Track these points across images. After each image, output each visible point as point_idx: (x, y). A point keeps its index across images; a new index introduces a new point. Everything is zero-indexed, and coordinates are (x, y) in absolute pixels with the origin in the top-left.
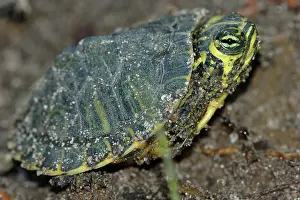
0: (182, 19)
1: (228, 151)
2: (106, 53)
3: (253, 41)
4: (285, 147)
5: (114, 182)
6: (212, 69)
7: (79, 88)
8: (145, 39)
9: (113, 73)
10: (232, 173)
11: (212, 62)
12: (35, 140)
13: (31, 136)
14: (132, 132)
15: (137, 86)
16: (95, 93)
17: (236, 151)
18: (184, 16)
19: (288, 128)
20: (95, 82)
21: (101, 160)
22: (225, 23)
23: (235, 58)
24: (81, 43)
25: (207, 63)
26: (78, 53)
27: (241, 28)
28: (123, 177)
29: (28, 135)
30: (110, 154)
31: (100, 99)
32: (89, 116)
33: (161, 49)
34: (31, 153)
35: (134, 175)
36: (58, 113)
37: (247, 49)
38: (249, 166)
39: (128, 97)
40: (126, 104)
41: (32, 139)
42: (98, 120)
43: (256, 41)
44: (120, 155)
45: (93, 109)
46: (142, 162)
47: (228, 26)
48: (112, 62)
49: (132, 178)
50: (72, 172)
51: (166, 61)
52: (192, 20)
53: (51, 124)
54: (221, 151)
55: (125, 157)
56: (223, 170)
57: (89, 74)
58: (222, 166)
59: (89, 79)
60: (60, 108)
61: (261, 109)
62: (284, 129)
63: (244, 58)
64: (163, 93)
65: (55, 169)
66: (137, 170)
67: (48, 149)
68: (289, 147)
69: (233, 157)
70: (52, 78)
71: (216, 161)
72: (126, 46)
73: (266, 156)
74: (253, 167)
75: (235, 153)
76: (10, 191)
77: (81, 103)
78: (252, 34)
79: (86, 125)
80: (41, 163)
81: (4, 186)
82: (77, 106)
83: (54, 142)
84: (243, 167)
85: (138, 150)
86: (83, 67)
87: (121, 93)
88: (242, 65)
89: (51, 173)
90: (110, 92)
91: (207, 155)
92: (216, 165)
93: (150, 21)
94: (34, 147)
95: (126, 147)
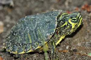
0: (55, 12)
1: (65, 51)
2: (32, 20)
3: (81, 20)
4: (82, 51)
5: (32, 57)
6: (69, 26)
7: (24, 30)
8: (44, 18)
9: (34, 26)
10: (66, 58)
11: (69, 25)
12: (11, 43)
13: (10, 42)
14: (38, 44)
15: (40, 31)
16: (28, 31)
17: (68, 51)
18: (56, 12)
19: (83, 46)
20: (29, 28)
21: (28, 51)
22: (74, 14)
23: (75, 24)
24: (26, 17)
25: (67, 25)
26: (25, 20)
27: (78, 16)
28: (35, 56)
29: (9, 42)
30: (31, 49)
31: (30, 33)
32: (26, 38)
33: (48, 21)
34: (9, 47)
35: (38, 56)
36: (18, 36)
37: (79, 22)
38: (71, 56)
39: (37, 33)
40: (37, 35)
41: (10, 43)
42: (28, 39)
43: (82, 20)
44: (34, 50)
45: (27, 36)
46: (40, 52)
47: (74, 15)
48: (34, 23)
49: (37, 56)
50: (20, 53)
51: (49, 24)
52: (58, 13)
53: (15, 39)
54: (63, 51)
55: (35, 50)
56: (63, 56)
57: (27, 26)
58: (63, 55)
59: (27, 27)
60: (18, 35)
61: (76, 40)
62: (82, 46)
63: (78, 24)
64: (47, 33)
65: (15, 52)
66: (39, 54)
67: (14, 46)
68: (83, 52)
69: (67, 53)
70: (17, 26)
71: (62, 54)
72: (38, 19)
73: (76, 54)
74: (72, 57)
75: (67, 52)
76: (3, 57)
77: (24, 34)
78: (81, 18)
79: (25, 40)
80: (11, 50)
81: (1, 55)
82: (23, 35)
83: (16, 44)
84: (69, 56)
85: (39, 49)
86: (26, 24)
87: (36, 32)
88: (77, 26)
89: (14, 53)
90: (33, 32)
91: (59, 52)
92: (62, 55)
93: (46, 12)
94: (10, 45)
95: (36, 48)
